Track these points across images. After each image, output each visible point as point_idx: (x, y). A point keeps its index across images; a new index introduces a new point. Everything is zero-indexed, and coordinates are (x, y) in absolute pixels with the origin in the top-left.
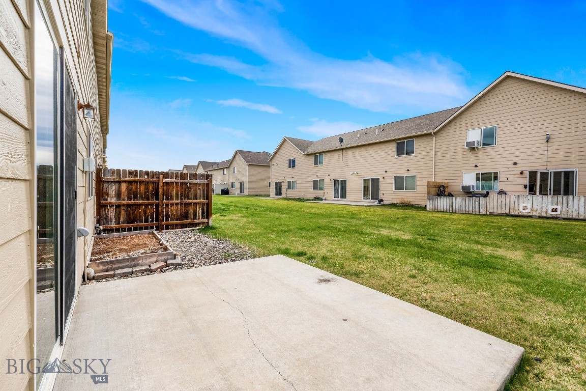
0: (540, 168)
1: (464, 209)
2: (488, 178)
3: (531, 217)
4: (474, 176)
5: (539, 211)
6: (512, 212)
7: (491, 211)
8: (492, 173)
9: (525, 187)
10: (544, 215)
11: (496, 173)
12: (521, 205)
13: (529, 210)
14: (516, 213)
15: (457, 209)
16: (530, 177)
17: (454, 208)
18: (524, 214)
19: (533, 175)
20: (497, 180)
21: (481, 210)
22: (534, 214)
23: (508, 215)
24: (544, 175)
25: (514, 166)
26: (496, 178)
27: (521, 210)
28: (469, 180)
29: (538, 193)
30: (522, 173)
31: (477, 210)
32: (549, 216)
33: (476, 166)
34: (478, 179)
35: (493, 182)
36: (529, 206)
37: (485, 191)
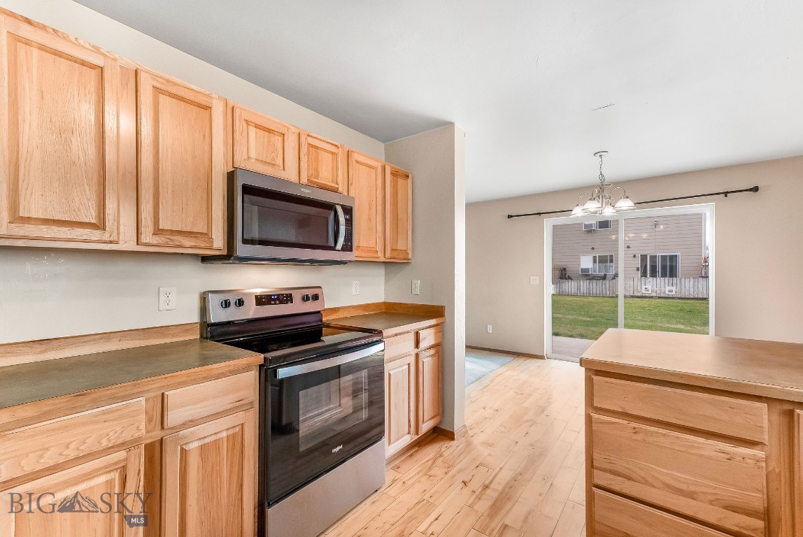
0: (649, 252)
1: (591, 292)
2: (605, 260)
3: (652, 297)
4: (590, 259)
5: (658, 292)
6: (636, 294)
8: (607, 256)
9: (638, 269)
10: (662, 295)
11: (611, 256)
12: (644, 287)
14: (639, 294)
15: (585, 292)
16: (642, 260)
17: (582, 291)
18: (647, 295)
19: (644, 258)
20: (613, 262)
21: (608, 293)
22: (654, 295)
23: (633, 297)
24: (653, 258)
25: (628, 249)
26: (611, 261)
27: (644, 291)
28: (586, 262)
29: (648, 276)
30: (634, 256)
31: (604, 292)
32: (667, 296)
33: (593, 248)
34: (595, 261)
35: (608, 264)
36: (649, 287)
37: (602, 274)
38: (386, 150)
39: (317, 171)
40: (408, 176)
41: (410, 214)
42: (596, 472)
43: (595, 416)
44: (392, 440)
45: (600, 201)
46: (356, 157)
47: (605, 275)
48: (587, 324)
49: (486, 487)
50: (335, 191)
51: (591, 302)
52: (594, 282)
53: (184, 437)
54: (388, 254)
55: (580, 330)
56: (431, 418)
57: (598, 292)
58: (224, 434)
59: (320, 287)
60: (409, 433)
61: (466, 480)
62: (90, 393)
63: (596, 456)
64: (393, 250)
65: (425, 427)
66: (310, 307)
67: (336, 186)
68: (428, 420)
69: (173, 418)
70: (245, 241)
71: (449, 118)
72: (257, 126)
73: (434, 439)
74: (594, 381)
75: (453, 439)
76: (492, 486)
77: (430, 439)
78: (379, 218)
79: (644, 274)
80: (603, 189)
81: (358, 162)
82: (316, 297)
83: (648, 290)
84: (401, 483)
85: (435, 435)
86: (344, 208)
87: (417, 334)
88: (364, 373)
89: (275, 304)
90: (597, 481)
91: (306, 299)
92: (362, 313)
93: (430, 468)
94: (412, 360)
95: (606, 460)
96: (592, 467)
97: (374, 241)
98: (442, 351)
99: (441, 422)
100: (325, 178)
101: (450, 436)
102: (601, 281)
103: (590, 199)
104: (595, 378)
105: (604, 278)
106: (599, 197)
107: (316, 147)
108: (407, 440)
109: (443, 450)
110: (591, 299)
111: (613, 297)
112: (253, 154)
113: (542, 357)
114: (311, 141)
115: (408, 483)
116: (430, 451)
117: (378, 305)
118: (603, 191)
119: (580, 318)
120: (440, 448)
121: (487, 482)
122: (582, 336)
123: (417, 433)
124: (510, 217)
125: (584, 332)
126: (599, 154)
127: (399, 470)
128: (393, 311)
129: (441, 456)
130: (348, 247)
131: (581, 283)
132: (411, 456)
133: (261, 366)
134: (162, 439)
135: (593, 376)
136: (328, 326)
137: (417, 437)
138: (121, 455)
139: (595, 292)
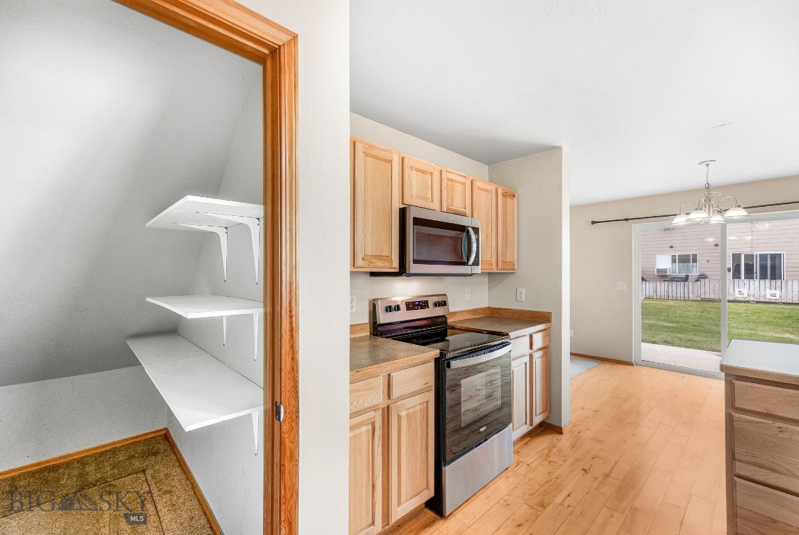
0: (744, 251)
1: (670, 295)
2: (687, 260)
3: (748, 302)
4: (669, 259)
5: (756, 296)
7: (703, 296)
8: (689, 255)
9: (729, 270)
10: (762, 299)
11: (695, 256)
12: (737, 290)
13: (746, 295)
15: (663, 294)
16: (734, 260)
17: (659, 294)
18: (740, 299)
19: (736, 257)
20: (696, 262)
21: (691, 296)
22: (752, 299)
24: (749, 257)
25: (716, 248)
26: (695, 261)
27: (737, 295)
28: (664, 262)
29: (743, 277)
31: (686, 295)
32: (768, 300)
33: (671, 247)
34: (674, 261)
35: (691, 264)
36: (745, 291)
37: (683, 275)
38: (490, 172)
39: (452, 200)
40: (514, 196)
41: (516, 229)
42: (737, 464)
43: (737, 415)
44: (515, 428)
45: (707, 210)
46: (478, 184)
47: (687, 277)
48: (671, 330)
49: (607, 476)
50: (464, 215)
51: (670, 306)
52: (674, 283)
53: (399, 407)
54: (500, 266)
55: (663, 336)
56: (541, 413)
57: (679, 295)
58: (418, 408)
59: (445, 295)
60: (526, 424)
61: (585, 468)
62: (361, 371)
63: (737, 450)
64: (503, 262)
65: (538, 420)
66: (439, 312)
67: (464, 210)
68: (539, 414)
69: (396, 392)
70: (415, 262)
71: (557, 144)
72: (418, 170)
73: (542, 431)
74: (736, 385)
75: (561, 433)
76: (612, 475)
77: (538, 432)
78: (494, 234)
79: (736, 275)
80: (708, 196)
81: (479, 188)
82: (444, 304)
83: (743, 294)
84: (525, 465)
85: (542, 429)
86: (473, 228)
87: (531, 336)
88: (498, 370)
89: (418, 309)
90: (738, 471)
91: (437, 304)
92: (472, 316)
93: (548, 456)
94: (527, 359)
95: (750, 454)
96: (734, 460)
97: (490, 255)
98: (550, 353)
99: (548, 418)
100: (458, 205)
101: (558, 430)
102: (682, 283)
103: (697, 209)
104: (737, 383)
105: (686, 279)
106: (705, 206)
107: (452, 180)
108: (525, 429)
109: (555, 441)
110: (671, 303)
111: (698, 301)
112: (415, 192)
113: (630, 364)
114: (450, 176)
115: (533, 465)
116: (544, 441)
117: (483, 310)
118: (710, 200)
119: (661, 323)
120: (552, 439)
121: (606, 472)
122: (667, 343)
123: (531, 424)
124: (593, 223)
125: (669, 339)
126: (705, 163)
127: (519, 454)
128: (497, 315)
129: (554, 446)
130: (476, 263)
131: (658, 284)
132: (526, 444)
133: (436, 359)
134: (388, 406)
135: (735, 382)
136: (453, 328)
137: (531, 428)
138: (371, 414)
139: (675, 295)
